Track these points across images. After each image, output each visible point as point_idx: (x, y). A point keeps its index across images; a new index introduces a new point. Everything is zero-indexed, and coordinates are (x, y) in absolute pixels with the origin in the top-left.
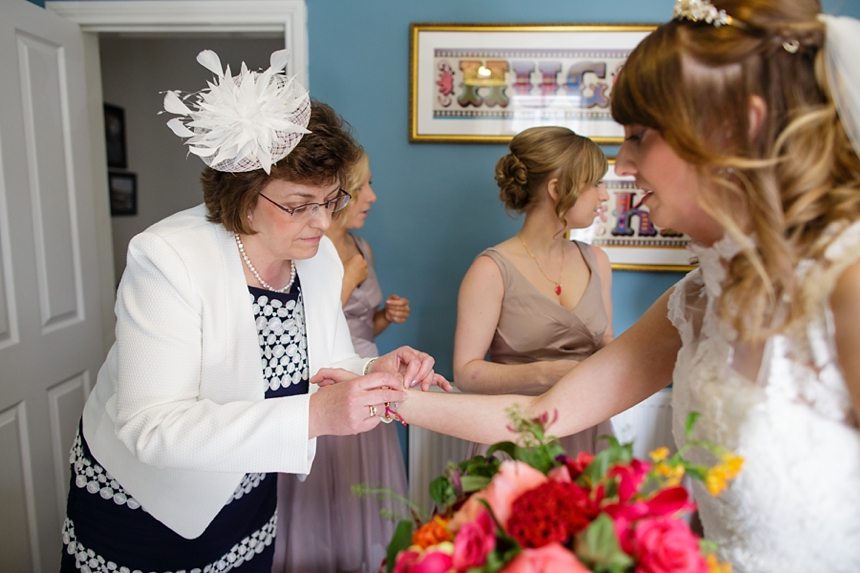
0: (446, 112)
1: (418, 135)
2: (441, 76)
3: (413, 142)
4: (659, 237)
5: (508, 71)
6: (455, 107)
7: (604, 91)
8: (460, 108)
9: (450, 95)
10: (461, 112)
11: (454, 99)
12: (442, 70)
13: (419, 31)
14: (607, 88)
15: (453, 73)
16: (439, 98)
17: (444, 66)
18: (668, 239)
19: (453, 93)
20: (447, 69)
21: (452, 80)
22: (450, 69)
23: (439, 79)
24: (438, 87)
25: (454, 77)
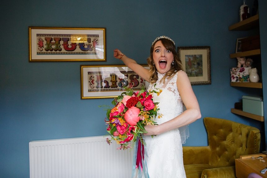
0: (41, 53)
1: (31, 59)
2: (39, 42)
3: (30, 62)
4: (110, 88)
5: (61, 40)
6: (44, 51)
7: (91, 46)
8: (45, 51)
9: (42, 48)
10: (46, 53)
11: (44, 49)
12: (39, 40)
13: (31, 29)
14: (91, 45)
15: (43, 41)
16: (39, 48)
17: (40, 39)
18: (113, 88)
19: (43, 47)
20: (41, 40)
21: (43, 43)
22: (42, 40)
23: (38, 43)
24: (38, 45)
25: (44, 42)
